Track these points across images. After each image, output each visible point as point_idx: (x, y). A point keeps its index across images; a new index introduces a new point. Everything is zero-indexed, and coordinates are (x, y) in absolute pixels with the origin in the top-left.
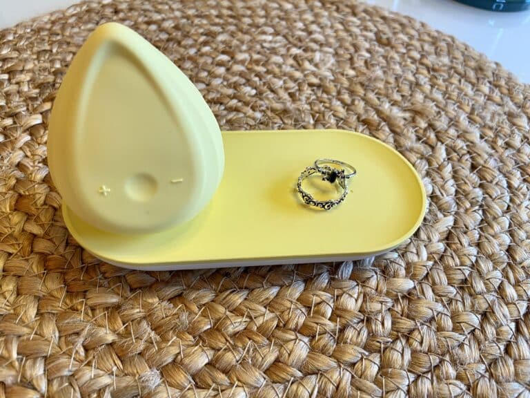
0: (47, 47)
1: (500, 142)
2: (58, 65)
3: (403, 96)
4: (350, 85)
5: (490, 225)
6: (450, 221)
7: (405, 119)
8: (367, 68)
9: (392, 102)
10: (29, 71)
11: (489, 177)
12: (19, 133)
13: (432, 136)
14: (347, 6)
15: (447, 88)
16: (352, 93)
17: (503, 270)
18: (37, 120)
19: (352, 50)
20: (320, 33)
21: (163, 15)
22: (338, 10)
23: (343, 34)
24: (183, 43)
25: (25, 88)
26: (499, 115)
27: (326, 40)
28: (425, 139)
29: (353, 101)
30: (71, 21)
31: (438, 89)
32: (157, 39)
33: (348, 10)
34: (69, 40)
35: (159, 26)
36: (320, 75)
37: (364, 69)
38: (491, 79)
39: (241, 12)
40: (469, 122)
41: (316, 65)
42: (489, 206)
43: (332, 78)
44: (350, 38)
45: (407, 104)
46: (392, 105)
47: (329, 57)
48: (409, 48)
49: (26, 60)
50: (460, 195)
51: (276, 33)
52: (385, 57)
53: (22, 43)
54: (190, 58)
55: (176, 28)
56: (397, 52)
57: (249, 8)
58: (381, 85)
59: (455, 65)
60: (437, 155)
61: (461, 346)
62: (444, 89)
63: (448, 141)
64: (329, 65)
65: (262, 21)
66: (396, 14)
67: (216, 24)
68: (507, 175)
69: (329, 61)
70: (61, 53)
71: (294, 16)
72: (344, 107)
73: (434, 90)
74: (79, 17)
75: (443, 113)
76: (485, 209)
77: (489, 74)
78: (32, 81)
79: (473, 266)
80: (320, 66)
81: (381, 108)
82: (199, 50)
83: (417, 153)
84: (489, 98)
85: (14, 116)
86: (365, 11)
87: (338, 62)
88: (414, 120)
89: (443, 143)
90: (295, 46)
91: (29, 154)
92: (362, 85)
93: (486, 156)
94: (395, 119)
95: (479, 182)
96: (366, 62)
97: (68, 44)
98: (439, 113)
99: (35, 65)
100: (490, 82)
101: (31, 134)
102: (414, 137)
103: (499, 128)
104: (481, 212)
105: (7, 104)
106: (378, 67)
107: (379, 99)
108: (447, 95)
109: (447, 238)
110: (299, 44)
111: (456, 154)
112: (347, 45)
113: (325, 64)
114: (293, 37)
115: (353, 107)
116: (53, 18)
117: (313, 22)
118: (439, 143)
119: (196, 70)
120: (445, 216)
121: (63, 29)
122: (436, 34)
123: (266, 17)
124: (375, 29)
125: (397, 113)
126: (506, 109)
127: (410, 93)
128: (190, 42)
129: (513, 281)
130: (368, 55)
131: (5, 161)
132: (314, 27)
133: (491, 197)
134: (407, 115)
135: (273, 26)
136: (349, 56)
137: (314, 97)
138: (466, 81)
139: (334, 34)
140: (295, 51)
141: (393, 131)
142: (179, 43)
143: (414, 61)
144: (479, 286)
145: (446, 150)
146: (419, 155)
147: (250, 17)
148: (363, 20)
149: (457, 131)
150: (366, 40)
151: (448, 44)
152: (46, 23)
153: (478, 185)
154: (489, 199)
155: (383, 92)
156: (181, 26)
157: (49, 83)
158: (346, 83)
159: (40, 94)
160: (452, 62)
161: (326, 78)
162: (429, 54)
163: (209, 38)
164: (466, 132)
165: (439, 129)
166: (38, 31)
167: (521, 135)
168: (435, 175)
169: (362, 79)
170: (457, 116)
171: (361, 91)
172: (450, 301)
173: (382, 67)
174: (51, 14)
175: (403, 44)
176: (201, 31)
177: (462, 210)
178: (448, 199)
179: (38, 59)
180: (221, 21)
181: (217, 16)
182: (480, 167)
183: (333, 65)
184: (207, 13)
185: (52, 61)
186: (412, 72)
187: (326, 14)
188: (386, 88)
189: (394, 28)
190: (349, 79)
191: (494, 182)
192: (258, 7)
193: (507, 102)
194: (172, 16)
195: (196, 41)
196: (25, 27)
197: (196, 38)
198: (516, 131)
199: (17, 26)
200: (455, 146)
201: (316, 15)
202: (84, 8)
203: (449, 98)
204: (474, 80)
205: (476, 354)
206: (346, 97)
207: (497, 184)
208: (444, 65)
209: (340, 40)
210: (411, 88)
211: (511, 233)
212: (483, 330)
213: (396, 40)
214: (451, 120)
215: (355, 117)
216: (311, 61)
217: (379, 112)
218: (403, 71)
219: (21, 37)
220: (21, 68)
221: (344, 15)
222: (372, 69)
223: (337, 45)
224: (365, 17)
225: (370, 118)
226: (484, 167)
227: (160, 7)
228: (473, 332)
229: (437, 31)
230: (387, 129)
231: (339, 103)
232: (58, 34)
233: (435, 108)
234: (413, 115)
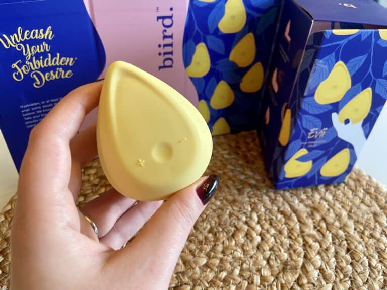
1: (367, 233)
3: (307, 196)
6: (329, 287)
7: (308, 213)
11: (357, 258)
13: (324, 225)
26: (368, 214)
28: (319, 228)
29: (276, 197)
40: (348, 218)
42: (354, 278)
45: (309, 203)
46: (300, 202)
50: (339, 269)
60: (326, 240)
62: (334, 193)
63: (334, 231)
68: (369, 257)
72: (270, 201)
76: (353, 281)
81: (292, 204)
84: (363, 202)
88: (313, 213)
89: (330, 232)
93: (356, 243)
94: (301, 212)
95: (351, 261)
98: (329, 209)
102: (312, 226)
103: (367, 224)
104: (349, 282)
107: (292, 197)
111: (337, 240)
115: (275, 202)
120: (327, 284)
125: (302, 208)
126: (373, 209)
133: (357, 272)
134: (309, 210)
141: (299, 221)
145: (332, 237)
146: (314, 239)
149: (340, 223)
154: (356, 274)
159: (100, 182)
164: (345, 225)
165: (328, 221)
167: (381, 228)
168: (323, 254)
170: (341, 213)
177: (338, 280)
178: (330, 272)
193: (374, 205)
198: (378, 226)
200: (337, 234)
203: (336, 200)
206: (272, 195)
207: (361, 263)
214: (337, 215)
215: (276, 209)
217: (291, 207)
225: (286, 210)
226: (354, 250)
230: (295, 219)
233: (327, 206)
234: (313, 210)
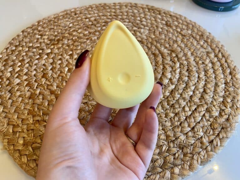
0: (53, 27)
1: (200, 62)
2: (56, 33)
3: (170, 45)
4: (152, 41)
5: (187, 89)
6: (173, 87)
7: (168, 53)
10: (47, 35)
11: (192, 74)
12: (44, 55)
13: (176, 59)
14: (158, 11)
15: (187, 42)
16: (152, 44)
17: (187, 102)
18: (49, 51)
19: (156, 28)
20: (145, 21)
21: (91, 16)
22: (154, 13)
23: (154, 22)
24: (97, 25)
25: (46, 41)
26: (203, 52)
27: (147, 24)
28: (173, 60)
29: (151, 47)
30: (61, 17)
31: (183, 43)
32: (88, 24)
33: (158, 12)
34: (60, 25)
35: (89, 20)
36: (142, 37)
37: (158, 35)
38: (205, 39)
39: (118, 14)
40: (191, 55)
41: (141, 34)
42: (188, 83)
43: (146, 38)
44: (156, 24)
45: (170, 48)
46: (165, 48)
47: (146, 31)
48: (177, 27)
49: (46, 31)
50: (180, 78)
51: (129, 22)
52: (167, 31)
53: (45, 25)
54: (98, 31)
55: (95, 20)
56: (172, 29)
57: (121, 12)
58: (163, 41)
59: (193, 34)
60: (176, 66)
61: (166, 121)
62: (186, 43)
63: (181, 61)
64: (146, 34)
65: (125, 17)
66: (176, 14)
67: (109, 19)
68: (199, 73)
70: (57, 29)
71: (137, 15)
74: (63, 16)
75: (182, 51)
76: (187, 84)
77: (205, 37)
78: (48, 38)
79: (177, 100)
80: (143, 34)
81: (160, 49)
82: (102, 28)
83: (169, 65)
84: (202, 46)
85: (43, 50)
86: (164, 13)
87: (149, 32)
88: (171, 54)
90: (135, 26)
91: (47, 61)
92: (156, 41)
93: (193, 67)
94: (165, 53)
95: (188, 75)
96: (159, 33)
99: (49, 33)
100: (204, 40)
101: (47, 55)
102: (169, 59)
103: (202, 57)
104: (185, 85)
105: (40, 45)
106: (163, 35)
107: (161, 46)
108: (186, 45)
109: (171, 92)
110: (137, 26)
111: (182, 66)
112: (154, 26)
113: (144, 33)
114: (135, 23)
115: (151, 49)
116: (55, 16)
117: (144, 18)
118: (178, 62)
119: (99, 35)
120: (172, 85)
121: (58, 20)
122: (189, 22)
123: (127, 15)
124: (166, 20)
125: (166, 51)
126: (207, 50)
127: (172, 44)
128: (99, 25)
129: (189, 105)
130: (161, 30)
131: (40, 63)
132: (144, 19)
134: (169, 52)
135: (129, 19)
136: (153, 31)
138: (195, 40)
139: (150, 22)
140: (135, 28)
141: (163, 57)
142: (95, 26)
143: (177, 32)
144: (177, 106)
145: (180, 64)
146: (169, 66)
147: (121, 15)
148: (162, 16)
149: (185, 58)
150: (161, 24)
151: (193, 26)
152: (53, 18)
153: (187, 76)
154: (190, 81)
155: (163, 44)
157: (53, 39)
158: (150, 40)
159: (50, 43)
160: (192, 33)
161: (143, 38)
162: (184, 29)
163: (106, 24)
164: (188, 58)
165: (179, 57)
166: (50, 21)
167: (209, 60)
168: (173, 72)
169: (157, 39)
170: (187, 53)
171: (155, 43)
172: (166, 110)
173: (165, 35)
174: (54, 15)
175: (175, 26)
176: (103, 21)
177: (179, 84)
178: (175, 80)
179: (50, 31)
180: (111, 17)
181: (110, 16)
182: (190, 70)
184: (106, 14)
185: (54, 32)
186: (176, 36)
187: (149, 14)
188: (164, 42)
189: (174, 20)
190: (152, 39)
192: (125, 12)
193: (208, 48)
194: (94, 15)
196: (46, 20)
197: (101, 24)
198: (208, 58)
199: (43, 19)
200: (183, 63)
201: (145, 15)
202: (65, 13)
203: (186, 46)
204: (198, 40)
205: (170, 124)
206: (149, 45)
207: (194, 76)
208: (188, 34)
209: (152, 24)
210: (173, 42)
211: (194, 92)
212: (174, 118)
213: (173, 24)
214: (185, 54)
215: (150, 52)
216: (140, 32)
217: (159, 51)
218: (172, 36)
219: (44, 23)
220: (44, 34)
221: (156, 15)
222: (161, 35)
223: (150, 26)
224: (163, 15)
225: (156, 53)
226: (191, 70)
227: (90, 12)
228: (171, 118)
229: (190, 21)
230: (161, 57)
231: (146, 47)
232: (56, 22)
233: (180, 50)
234: (171, 52)
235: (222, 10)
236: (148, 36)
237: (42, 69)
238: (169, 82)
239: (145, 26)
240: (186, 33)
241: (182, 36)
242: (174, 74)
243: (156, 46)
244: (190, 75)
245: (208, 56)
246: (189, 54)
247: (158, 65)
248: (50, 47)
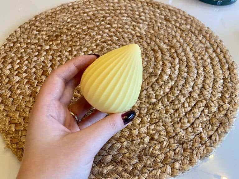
0: (51, 22)
1: (199, 58)
2: (54, 29)
3: (169, 41)
4: (151, 36)
5: (186, 85)
6: (173, 83)
7: (167, 49)
8: (159, 30)
9: (164, 43)
10: (45, 31)
11: (191, 70)
12: (43, 51)
13: (175, 55)
14: (156, 5)
16: (151, 39)
17: (186, 98)
18: (48, 47)
19: (155, 23)
20: (144, 16)
21: (89, 10)
22: (152, 7)
23: (153, 17)
24: (95, 20)
25: (44, 37)
26: (202, 48)
27: (146, 19)
28: (172, 56)
29: (151, 42)
30: (58, 12)
32: (87, 19)
33: (156, 6)
34: (57, 20)
35: (87, 14)
36: (141, 32)
37: (157, 30)
38: (204, 34)
39: (117, 8)
40: (190, 50)
41: (140, 29)
42: (188, 79)
43: (145, 34)
44: (155, 18)
45: (170, 44)
46: (164, 44)
47: (145, 26)
48: (176, 22)
49: (44, 27)
50: (179, 75)
51: (128, 17)
52: (166, 26)
53: (42, 21)
54: (97, 26)
55: (93, 15)
56: (171, 24)
57: (120, 6)
58: (162, 36)
59: (191, 29)
60: (175, 62)
61: (166, 118)
62: (185, 38)
63: (180, 57)
64: (145, 29)
65: (124, 11)
66: (175, 8)
67: (107, 13)
68: (198, 69)
69: (145, 27)
70: (55, 24)
71: (136, 9)
72: (147, 44)
73: (181, 38)
74: (61, 11)
75: (181, 47)
76: (186, 80)
77: (204, 32)
78: (46, 34)
79: (176, 97)
80: (142, 29)
81: (159, 45)
82: (100, 23)
83: (169, 61)
84: (201, 42)
85: (41, 46)
86: (163, 7)
87: (148, 27)
88: (170, 49)
89: (178, 58)
90: (134, 21)
91: (46, 58)
92: (155, 36)
93: (192, 62)
94: (164, 49)
95: (187, 71)
96: (158, 28)
97: (57, 21)
98: (180, 47)
99: (47, 29)
100: (203, 35)
101: (46, 52)
102: (169, 55)
103: (201, 53)
104: (184, 81)
105: (39, 42)
106: (162, 30)
107: (160, 41)
108: (185, 40)
109: (171, 88)
110: (136, 21)
111: (182, 61)
112: (153, 21)
113: (143, 29)
114: (134, 17)
115: (150, 45)
116: (52, 11)
117: (142, 12)
118: (177, 58)
119: (98, 31)
120: (172, 81)
121: (56, 15)
122: (188, 16)
123: (125, 10)
124: (165, 14)
125: (165, 47)
126: (206, 46)
127: (172, 39)
128: (97, 20)
129: (188, 101)
130: (160, 25)
131: (39, 60)
132: (142, 14)
133: (189, 76)
134: (168, 48)
135: (127, 14)
136: (153, 25)
137: (137, 41)
138: (194, 35)
139: (149, 17)
140: (134, 23)
141: (162, 53)
142: (94, 20)
143: (176, 27)
144: (177, 102)
145: (179, 60)
146: (169, 62)
147: (120, 10)
148: (161, 10)
149: (185, 53)
150: (160, 19)
151: (192, 20)
152: (50, 13)
154: (189, 77)
155: (162, 39)
156: (95, 14)
157: (51, 35)
158: (150, 36)
159: (49, 39)
160: (191, 27)
161: (143, 34)
162: (183, 24)
163: (104, 19)
164: (187, 54)
165: (178, 53)
166: (47, 16)
167: (208, 55)
168: (172, 68)
169: (156, 34)
170: (186, 48)
171: (154, 39)
172: (166, 106)
173: (164, 30)
174: (52, 10)
175: (174, 20)
176: (102, 16)
177: (178, 80)
178: (174, 76)
179: (48, 26)
180: (109, 12)
181: (108, 10)
183: (146, 29)
184: (105, 9)
185: (52, 27)
186: (175, 31)
187: (148, 8)
188: (163, 38)
189: (172, 14)
190: (151, 34)
191: (192, 71)
192: (123, 6)
193: (207, 43)
194: (92, 10)
195: (100, 20)
196: (43, 14)
197: (99, 18)
198: (207, 54)
199: (41, 14)
200: (182, 59)
201: (144, 9)
202: (63, 7)
203: (185, 42)
204: (197, 35)
205: (170, 120)
206: (149, 41)
207: (193, 72)
208: (187, 29)
209: (151, 18)
210: (172, 37)
211: (193, 88)
212: (174, 114)
213: (172, 19)
214: (184, 49)
215: (150, 48)
216: (139, 27)
217: (159, 46)
218: (171, 31)
219: (42, 18)
220: (42, 30)
221: (154, 9)
222: (160, 30)
223: (149, 21)
224: (162, 10)
225: (155, 48)
226: (190, 66)
227: (88, 6)
228: (171, 114)
229: (189, 15)
230: (160, 52)
231: (145, 43)
232: (54, 17)
233: (179, 45)
234: (171, 47)
235: (220, 4)
236: (147, 32)
237: (42, 66)
238: (168, 78)
239: (143, 21)
240: (185, 28)
241: (181, 31)
242: (173, 70)
243: (155, 42)
244: (189, 71)
245: (206, 51)
246: (188, 49)
247: (158, 61)
248: (48, 43)
